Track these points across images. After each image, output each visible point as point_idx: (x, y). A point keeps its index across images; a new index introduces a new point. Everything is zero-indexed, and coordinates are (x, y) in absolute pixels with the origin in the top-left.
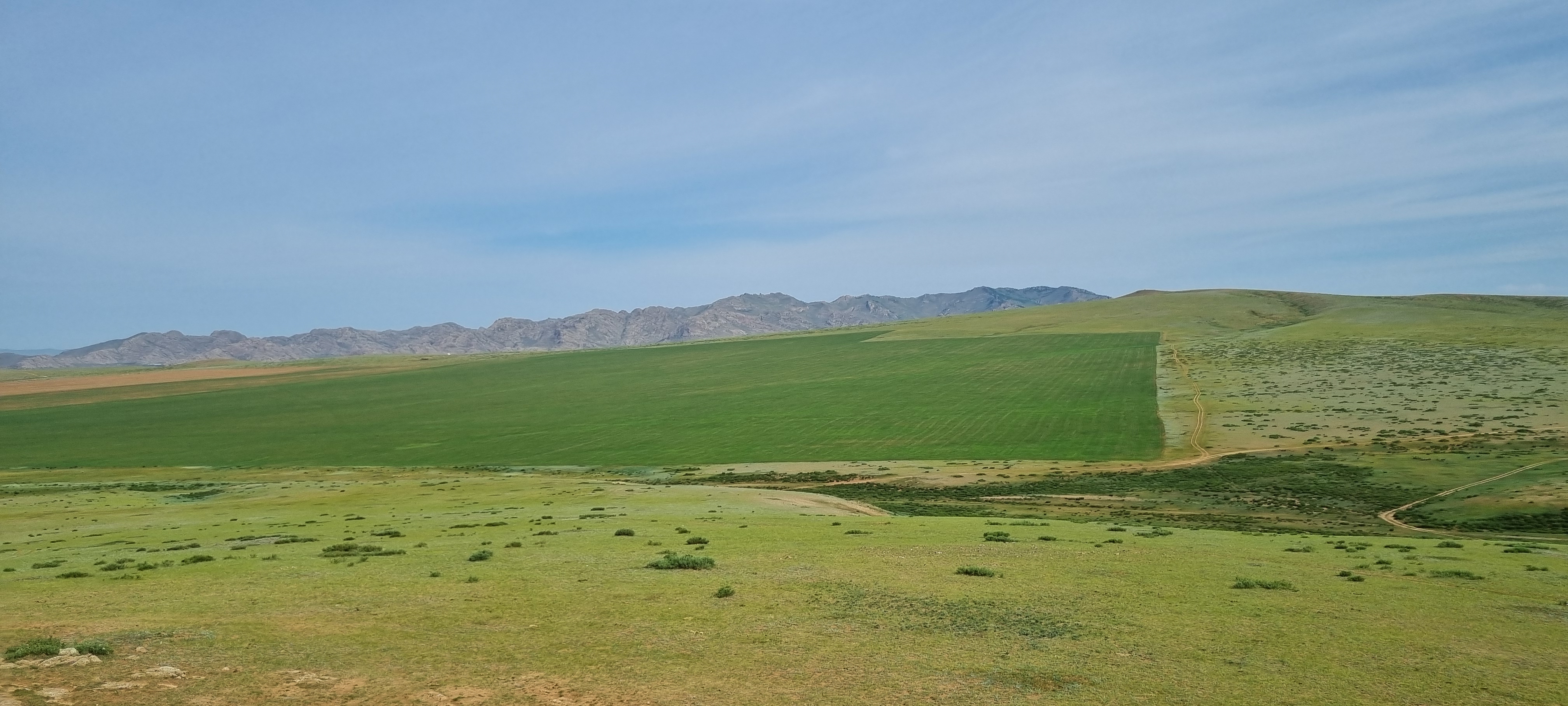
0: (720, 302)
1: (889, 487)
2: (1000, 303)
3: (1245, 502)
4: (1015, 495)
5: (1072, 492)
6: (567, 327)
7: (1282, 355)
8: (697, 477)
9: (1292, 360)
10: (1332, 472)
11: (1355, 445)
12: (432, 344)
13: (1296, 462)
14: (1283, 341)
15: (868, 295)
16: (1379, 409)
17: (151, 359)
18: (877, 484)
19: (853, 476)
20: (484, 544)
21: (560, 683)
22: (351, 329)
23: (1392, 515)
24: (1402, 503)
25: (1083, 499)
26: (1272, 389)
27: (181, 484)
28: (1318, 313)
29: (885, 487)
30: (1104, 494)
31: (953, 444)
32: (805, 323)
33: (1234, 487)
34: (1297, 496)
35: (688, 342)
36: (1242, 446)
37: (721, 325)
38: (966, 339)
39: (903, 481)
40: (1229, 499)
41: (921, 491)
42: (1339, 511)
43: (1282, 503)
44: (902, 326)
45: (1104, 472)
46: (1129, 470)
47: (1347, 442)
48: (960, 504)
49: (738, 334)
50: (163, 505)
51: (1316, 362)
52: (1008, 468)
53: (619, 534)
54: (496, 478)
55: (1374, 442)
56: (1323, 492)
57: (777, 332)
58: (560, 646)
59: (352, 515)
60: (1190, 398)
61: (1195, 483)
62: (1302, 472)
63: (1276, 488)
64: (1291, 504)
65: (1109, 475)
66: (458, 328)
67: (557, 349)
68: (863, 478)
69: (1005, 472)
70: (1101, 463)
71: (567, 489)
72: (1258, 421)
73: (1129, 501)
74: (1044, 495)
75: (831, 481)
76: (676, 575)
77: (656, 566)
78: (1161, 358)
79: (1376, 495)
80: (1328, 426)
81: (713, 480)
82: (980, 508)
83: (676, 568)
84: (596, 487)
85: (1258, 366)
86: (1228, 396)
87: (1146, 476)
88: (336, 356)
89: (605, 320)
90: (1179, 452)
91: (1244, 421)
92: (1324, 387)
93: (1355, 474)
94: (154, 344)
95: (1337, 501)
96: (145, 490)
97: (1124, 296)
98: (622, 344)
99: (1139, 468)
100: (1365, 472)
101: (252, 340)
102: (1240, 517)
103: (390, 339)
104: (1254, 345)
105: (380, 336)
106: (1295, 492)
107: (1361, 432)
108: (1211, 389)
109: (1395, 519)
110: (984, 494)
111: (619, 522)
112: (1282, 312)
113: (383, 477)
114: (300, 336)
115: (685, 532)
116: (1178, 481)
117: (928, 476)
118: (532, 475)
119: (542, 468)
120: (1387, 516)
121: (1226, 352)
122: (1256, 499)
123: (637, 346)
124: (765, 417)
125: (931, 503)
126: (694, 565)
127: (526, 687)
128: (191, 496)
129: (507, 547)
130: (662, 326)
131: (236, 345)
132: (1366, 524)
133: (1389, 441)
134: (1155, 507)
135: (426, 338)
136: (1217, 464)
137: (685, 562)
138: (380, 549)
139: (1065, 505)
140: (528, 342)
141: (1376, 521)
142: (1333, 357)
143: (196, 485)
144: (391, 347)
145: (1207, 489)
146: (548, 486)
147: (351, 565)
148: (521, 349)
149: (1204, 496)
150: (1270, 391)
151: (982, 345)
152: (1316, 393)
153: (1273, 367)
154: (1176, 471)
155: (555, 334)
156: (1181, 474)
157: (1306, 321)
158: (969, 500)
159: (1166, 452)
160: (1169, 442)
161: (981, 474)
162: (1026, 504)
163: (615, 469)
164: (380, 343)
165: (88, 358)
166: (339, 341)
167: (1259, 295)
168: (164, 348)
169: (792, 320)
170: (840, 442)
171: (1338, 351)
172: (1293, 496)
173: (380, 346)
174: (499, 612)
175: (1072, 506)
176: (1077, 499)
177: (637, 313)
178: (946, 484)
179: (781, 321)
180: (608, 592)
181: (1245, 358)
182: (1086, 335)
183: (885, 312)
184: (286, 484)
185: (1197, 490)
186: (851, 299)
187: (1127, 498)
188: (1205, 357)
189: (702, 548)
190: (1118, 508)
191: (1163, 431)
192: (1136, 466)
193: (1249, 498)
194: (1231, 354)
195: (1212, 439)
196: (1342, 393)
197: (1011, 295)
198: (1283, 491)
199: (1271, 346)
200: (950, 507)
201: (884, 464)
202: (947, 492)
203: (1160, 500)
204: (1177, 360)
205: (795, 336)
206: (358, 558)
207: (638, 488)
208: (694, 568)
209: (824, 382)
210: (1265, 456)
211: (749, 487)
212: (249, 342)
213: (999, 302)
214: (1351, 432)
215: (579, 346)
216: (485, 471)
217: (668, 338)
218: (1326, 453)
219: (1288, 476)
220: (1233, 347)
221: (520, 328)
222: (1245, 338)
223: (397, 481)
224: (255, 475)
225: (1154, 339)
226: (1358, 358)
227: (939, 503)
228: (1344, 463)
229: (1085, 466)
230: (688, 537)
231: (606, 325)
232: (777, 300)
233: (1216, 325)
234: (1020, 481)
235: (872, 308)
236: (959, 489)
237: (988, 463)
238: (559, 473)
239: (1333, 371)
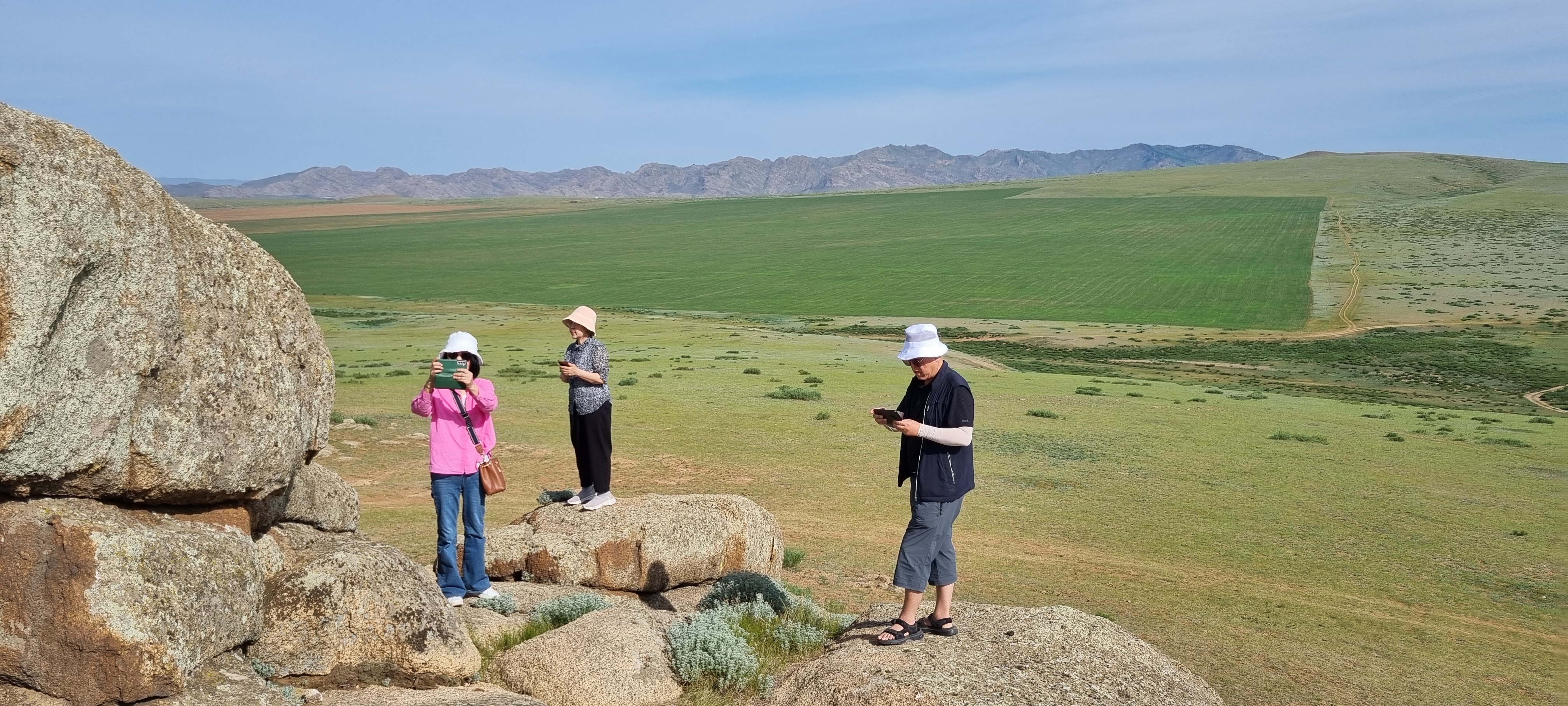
0: (864, 153)
1: (1018, 346)
2: (1157, 162)
3: (1384, 377)
4: (1145, 359)
5: (1204, 359)
6: (711, 174)
7: (1459, 226)
8: (830, 328)
9: (1469, 232)
10: (1486, 350)
11: (1519, 323)
12: (581, 186)
13: (1449, 338)
14: (1463, 210)
15: (1017, 150)
16: (1554, 287)
17: (323, 193)
18: (1007, 343)
19: (984, 333)
20: (630, 374)
21: (686, 461)
22: (505, 169)
23: (1539, 396)
24: (1554, 384)
25: (1213, 366)
26: (1440, 261)
27: (358, 312)
28: (1509, 180)
29: (1015, 346)
30: (1237, 362)
31: (1087, 306)
32: (951, 176)
33: (1376, 361)
34: (1442, 372)
35: (829, 193)
36: (1395, 320)
37: (864, 176)
38: (1114, 199)
39: (1032, 340)
40: (1368, 372)
41: (1049, 351)
42: (1483, 390)
43: (1423, 378)
44: (1049, 183)
45: (1240, 341)
46: (1268, 339)
47: (1510, 320)
48: (1087, 365)
49: (881, 186)
50: (345, 330)
51: (1496, 234)
52: (1141, 332)
53: (747, 372)
54: (640, 320)
55: (1540, 320)
56: (1472, 370)
57: (921, 186)
58: (689, 441)
59: (512, 347)
60: (1348, 268)
61: (1335, 355)
62: (1455, 349)
63: (1421, 364)
64: (1433, 380)
65: (1246, 344)
66: (606, 172)
67: (702, 196)
68: (993, 336)
69: (1138, 336)
70: (1239, 331)
71: (705, 333)
72: (1416, 294)
73: (1262, 370)
74: (1174, 361)
75: (961, 338)
76: (789, 403)
77: (772, 396)
78: (1323, 224)
79: (1528, 375)
80: (1492, 303)
81: (845, 331)
82: (1106, 370)
83: (788, 398)
84: (732, 332)
85: (1429, 237)
86: (1389, 268)
87: (1286, 346)
88: (491, 195)
89: (749, 167)
90: (1323, 324)
91: (1402, 294)
92: (1499, 261)
93: (1510, 353)
94: (326, 179)
95: (1485, 380)
96: (327, 316)
97: (1294, 157)
98: (765, 192)
99: (1279, 338)
100: (1523, 351)
101: (414, 177)
102: (1375, 391)
103: (542, 180)
104: (1429, 214)
105: (532, 178)
106: (1440, 368)
107: (1528, 310)
108: (1372, 260)
109: (1542, 400)
110: (1112, 357)
111: (750, 364)
112: (1468, 178)
113: (537, 314)
114: (458, 175)
115: (806, 373)
116: (1317, 353)
117: (1058, 336)
118: (674, 319)
119: (683, 312)
120: (1533, 397)
121: (1396, 221)
122: (1396, 374)
123: (779, 195)
124: (902, 272)
125: (1059, 362)
126: (804, 397)
127: (663, 462)
128: (368, 323)
129: (650, 377)
130: (805, 175)
131: (400, 182)
132: (1509, 404)
133: (1557, 320)
134: (1287, 377)
135: (575, 181)
136: (1363, 337)
137: (796, 394)
138: (544, 373)
139: (1194, 371)
140: (673, 187)
141: (1521, 401)
142: (1516, 229)
143: (371, 313)
144: (542, 188)
145: (1347, 361)
146: (687, 329)
147: (524, 383)
148: (666, 195)
149: (1341, 369)
150: (1437, 264)
151: (1132, 206)
152: (1488, 268)
153: (1447, 238)
154: (1317, 343)
155: (699, 181)
156: (1322, 345)
157: (1493, 189)
158: (1097, 362)
159: (1310, 323)
160: (1316, 313)
161: (1112, 337)
162: (1154, 368)
163: (752, 316)
164: (533, 184)
165: (267, 190)
166: (494, 181)
167: (1445, 159)
168: (335, 182)
169: (937, 173)
170: (974, 299)
171: (1524, 223)
172: (1437, 373)
173: (532, 188)
174: (643, 419)
175: (1201, 372)
176: (1207, 366)
177: (780, 161)
178: (1076, 345)
179: (926, 174)
180: (730, 411)
181: (1416, 228)
182: (1246, 197)
183: (1035, 167)
184: (451, 316)
185: (1336, 363)
186: (1000, 154)
187: (1260, 367)
188: (1372, 226)
189: (816, 386)
190: (1248, 377)
191: (1311, 301)
192: (1276, 335)
193: (1389, 373)
194: (1402, 223)
195: (1362, 311)
196: (1518, 267)
197: (1170, 153)
198: (1428, 367)
199: (1448, 216)
200: (1077, 367)
201: (1016, 323)
202: (1077, 353)
203: (1294, 371)
204: (1341, 228)
205: (938, 190)
206: (529, 379)
207: (771, 335)
208: (803, 399)
209: (963, 239)
210: (1416, 332)
211: (880, 339)
212: (411, 179)
213: (1156, 160)
214: (1516, 310)
215: (722, 193)
216: (630, 313)
217: (811, 188)
218: (1485, 330)
219: (1437, 352)
220: (1405, 215)
221: (665, 173)
222: (1421, 206)
223: (550, 318)
224: (422, 307)
225: (1320, 204)
226: (1544, 231)
227: (1065, 363)
228: (1502, 342)
229: (1221, 333)
230: (806, 377)
231: (750, 173)
232: (923, 153)
233: (1391, 191)
234: (1152, 345)
235: (1020, 163)
236: (1089, 351)
237: (1121, 326)
238: (699, 318)
239: (1513, 245)
